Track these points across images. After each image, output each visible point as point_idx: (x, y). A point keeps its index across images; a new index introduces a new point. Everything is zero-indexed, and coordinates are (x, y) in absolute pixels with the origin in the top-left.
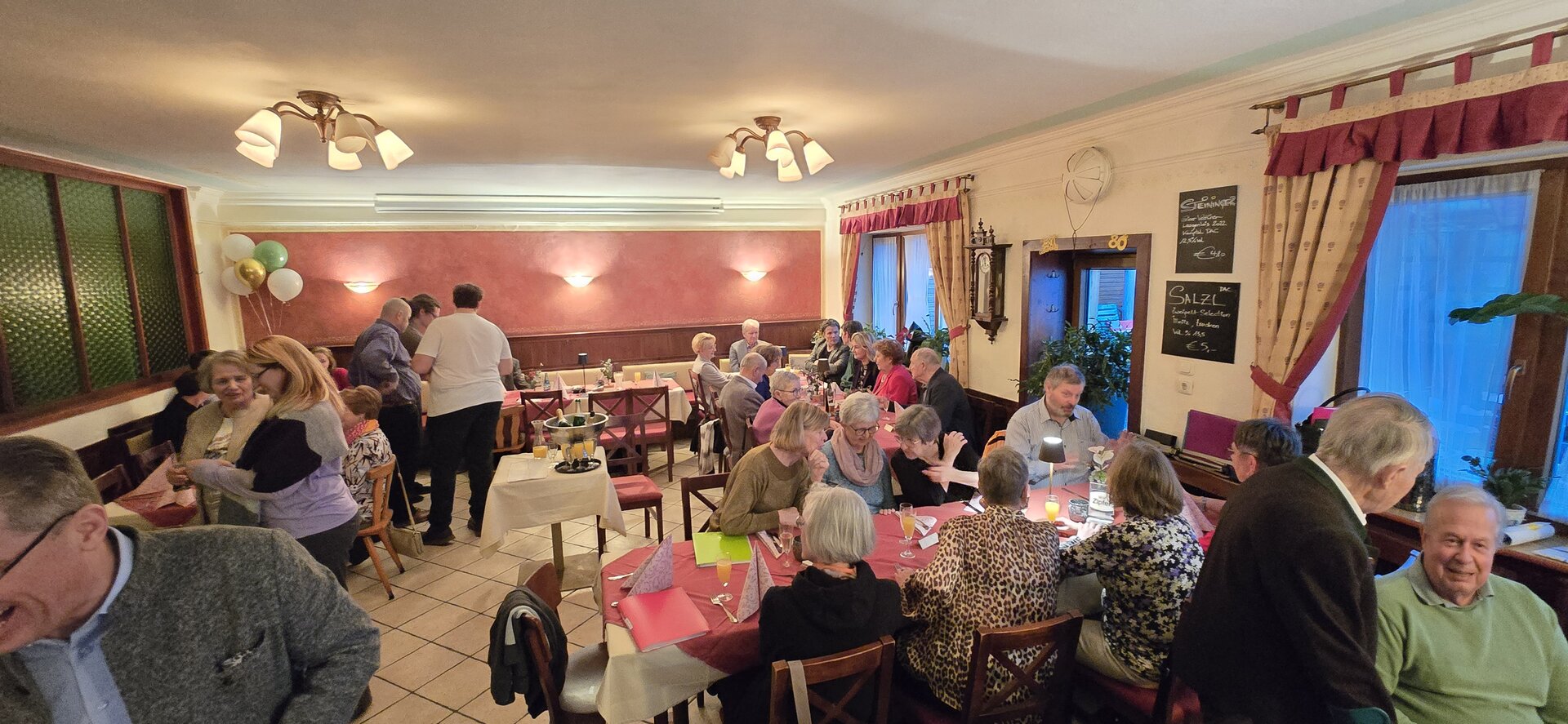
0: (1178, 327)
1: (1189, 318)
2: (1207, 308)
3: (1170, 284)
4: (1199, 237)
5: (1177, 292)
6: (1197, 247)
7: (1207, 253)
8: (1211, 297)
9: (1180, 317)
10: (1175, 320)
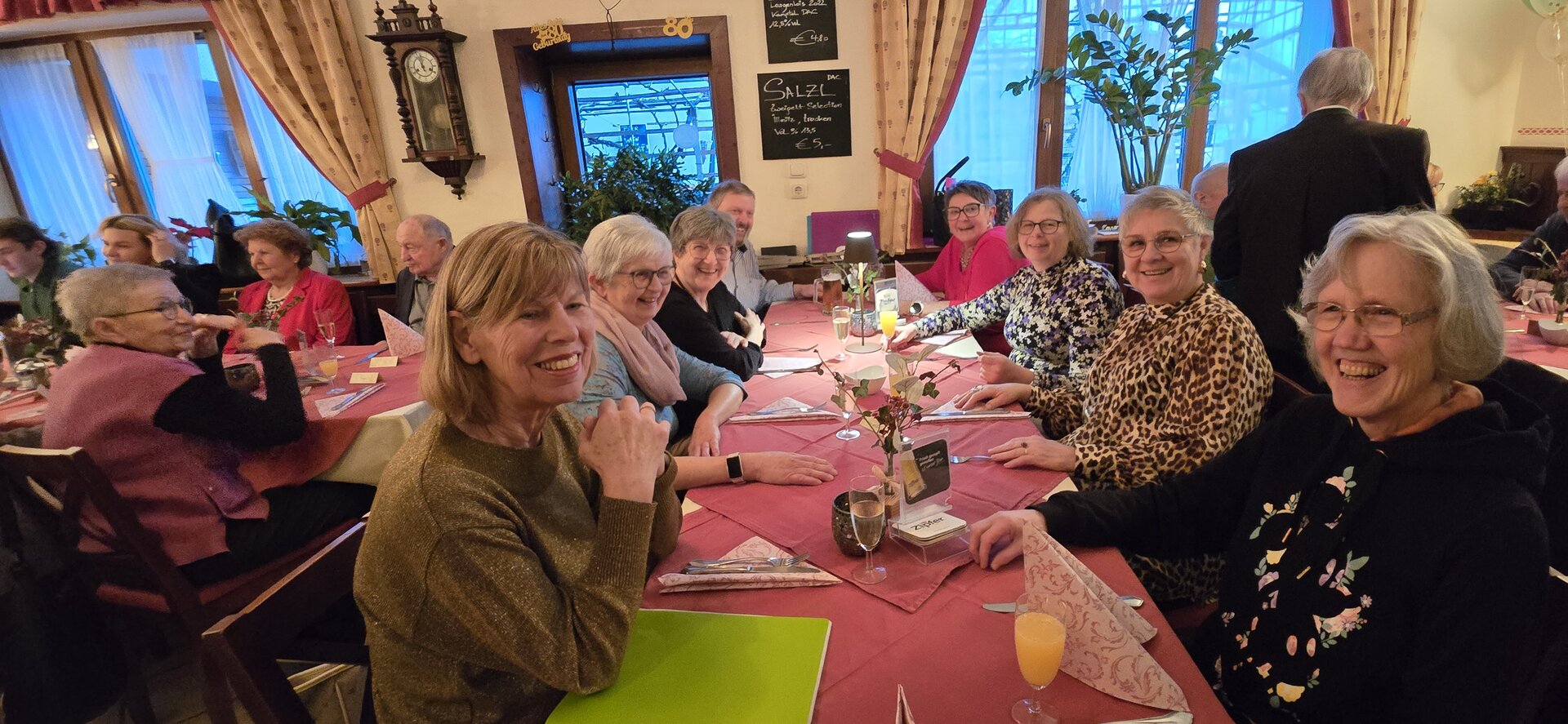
0: (780, 126)
1: (793, 114)
2: (814, 100)
3: (762, 78)
4: (794, 19)
5: (773, 86)
6: (794, 31)
7: (807, 38)
8: (818, 88)
9: (782, 114)
10: (776, 119)
